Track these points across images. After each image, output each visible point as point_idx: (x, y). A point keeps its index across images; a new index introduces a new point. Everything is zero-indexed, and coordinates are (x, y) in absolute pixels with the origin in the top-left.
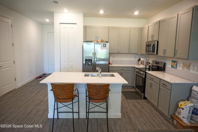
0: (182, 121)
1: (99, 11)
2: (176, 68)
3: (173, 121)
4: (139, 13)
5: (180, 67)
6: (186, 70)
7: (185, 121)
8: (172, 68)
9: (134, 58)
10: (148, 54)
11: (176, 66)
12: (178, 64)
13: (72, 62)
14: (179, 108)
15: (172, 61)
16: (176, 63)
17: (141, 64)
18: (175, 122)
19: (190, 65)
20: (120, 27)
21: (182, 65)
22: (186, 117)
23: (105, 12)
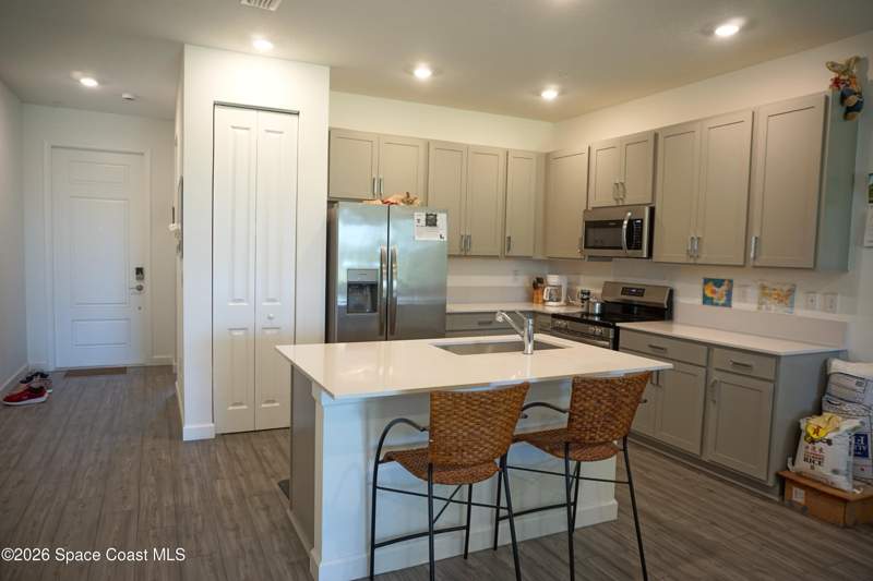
0: (832, 486)
1: (409, 70)
2: (728, 304)
3: (782, 493)
4: (562, 92)
5: (745, 301)
6: (775, 308)
7: (843, 483)
8: (709, 307)
9: (511, 278)
11: (729, 299)
12: (735, 292)
13: (273, 300)
14: (813, 441)
15: (706, 281)
16: (724, 288)
17: (551, 300)
18: (799, 496)
19: (791, 292)
20: (468, 147)
21: (753, 292)
22: (843, 468)
23: (437, 71)
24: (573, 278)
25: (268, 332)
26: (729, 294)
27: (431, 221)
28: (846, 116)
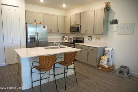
0: (104, 66)
2: (91, 40)
3: (98, 68)
4: (66, 6)
5: (94, 40)
6: (98, 41)
7: (106, 66)
8: (89, 40)
10: (71, 33)
11: (91, 39)
12: (92, 38)
13: (16, 41)
14: (102, 60)
15: (88, 36)
18: (100, 68)
19: (100, 38)
21: (95, 38)
22: (106, 64)
24: (69, 36)
25: (15, 46)
26: (91, 38)
27: (44, 27)
28: (107, 11)
